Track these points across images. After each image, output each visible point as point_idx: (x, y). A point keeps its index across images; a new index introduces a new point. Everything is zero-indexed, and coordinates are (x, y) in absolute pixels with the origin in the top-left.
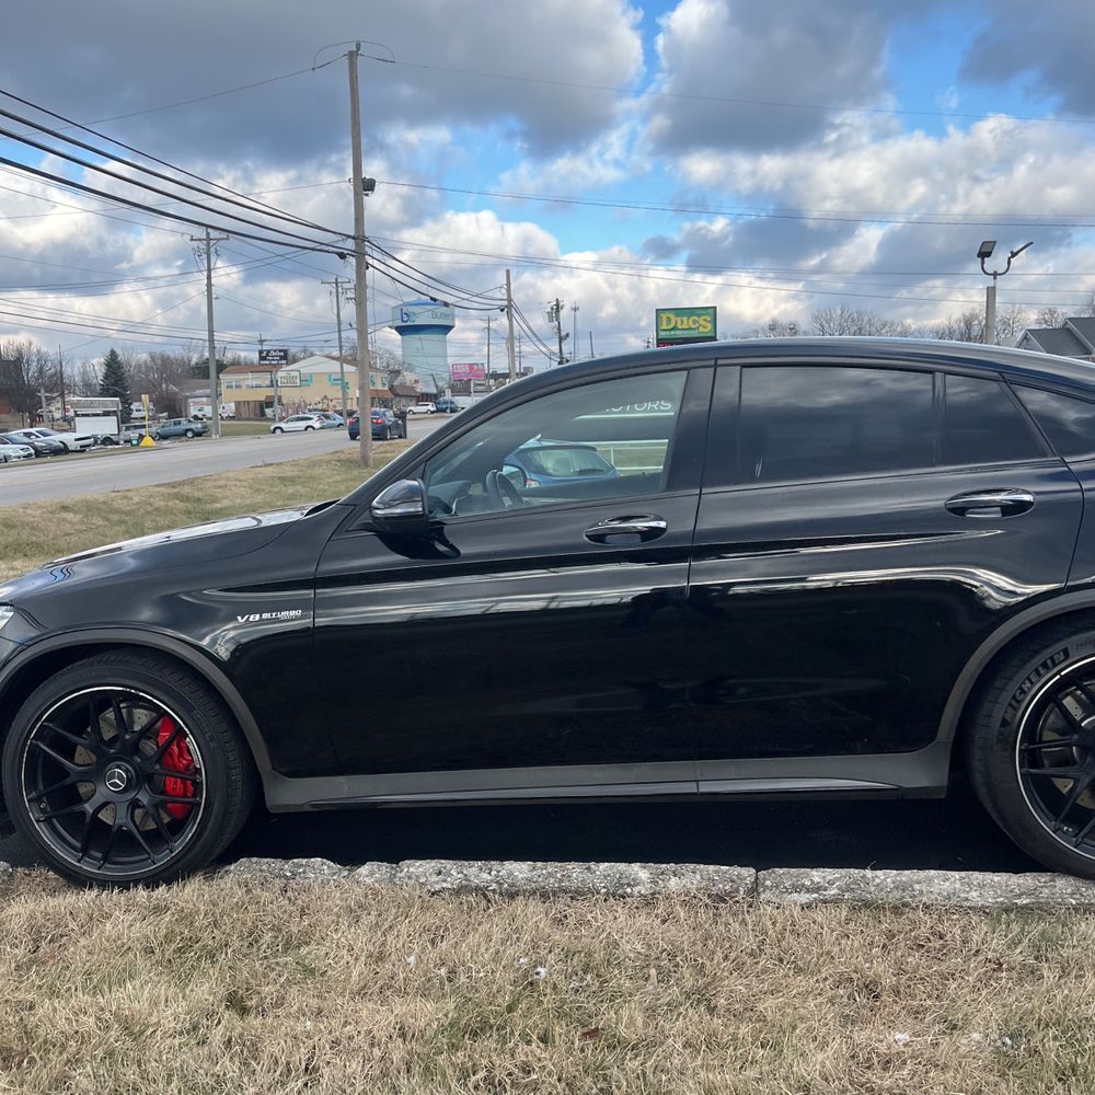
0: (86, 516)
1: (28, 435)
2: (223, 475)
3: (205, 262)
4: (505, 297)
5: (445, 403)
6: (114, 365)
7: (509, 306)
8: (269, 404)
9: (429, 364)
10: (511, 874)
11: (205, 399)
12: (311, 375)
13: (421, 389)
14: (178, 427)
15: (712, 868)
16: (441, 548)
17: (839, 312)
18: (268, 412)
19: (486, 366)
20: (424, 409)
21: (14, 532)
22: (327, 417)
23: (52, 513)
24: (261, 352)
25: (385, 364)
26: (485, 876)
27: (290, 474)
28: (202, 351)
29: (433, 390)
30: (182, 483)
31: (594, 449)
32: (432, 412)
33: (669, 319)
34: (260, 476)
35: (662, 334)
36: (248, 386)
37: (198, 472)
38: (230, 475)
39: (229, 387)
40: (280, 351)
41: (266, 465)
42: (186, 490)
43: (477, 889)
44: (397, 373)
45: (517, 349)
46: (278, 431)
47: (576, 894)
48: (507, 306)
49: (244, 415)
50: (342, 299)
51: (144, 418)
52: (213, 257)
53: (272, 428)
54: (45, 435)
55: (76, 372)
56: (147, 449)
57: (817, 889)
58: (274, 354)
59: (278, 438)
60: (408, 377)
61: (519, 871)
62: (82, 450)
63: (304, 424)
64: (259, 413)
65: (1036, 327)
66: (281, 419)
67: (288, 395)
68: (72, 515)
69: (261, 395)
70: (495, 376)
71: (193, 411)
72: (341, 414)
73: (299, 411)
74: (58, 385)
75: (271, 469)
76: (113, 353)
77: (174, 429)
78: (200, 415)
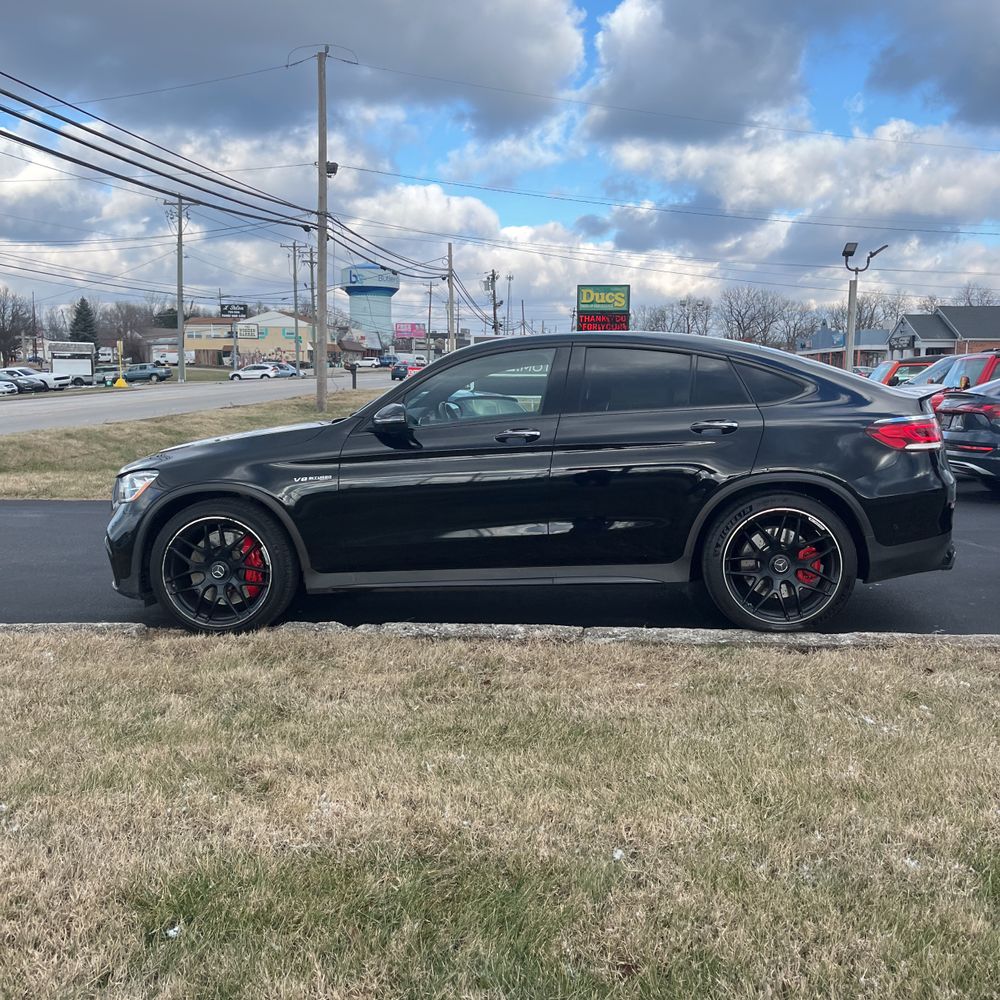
0: (87, 443)
1: (11, 373)
2: (198, 413)
3: (177, 224)
4: (447, 267)
5: (389, 358)
6: (83, 313)
7: (450, 276)
8: (227, 353)
9: (373, 322)
10: (446, 629)
11: (167, 347)
12: (266, 328)
13: (367, 344)
14: (144, 371)
15: (559, 626)
16: (413, 444)
17: (746, 291)
18: (226, 360)
19: (427, 327)
20: (369, 363)
21: (29, 454)
22: (281, 367)
23: (59, 438)
24: (223, 306)
25: (333, 321)
26: (431, 630)
27: (255, 415)
28: (164, 302)
29: (378, 347)
30: (163, 419)
31: (515, 400)
32: (377, 367)
33: (589, 294)
34: (230, 415)
35: (583, 307)
36: (208, 337)
37: (174, 411)
38: (203, 413)
39: (190, 336)
40: (241, 306)
41: (234, 407)
42: (168, 425)
43: (427, 636)
44: (345, 329)
45: (455, 312)
46: (236, 378)
47: (482, 638)
48: (448, 276)
49: (203, 363)
50: (299, 261)
51: (109, 362)
52: (184, 221)
53: (231, 375)
54: (27, 374)
55: (44, 317)
56: (121, 390)
57: (615, 636)
58: (235, 308)
59: (235, 385)
60: (356, 334)
61: (451, 628)
62: (61, 388)
63: (260, 373)
64: (218, 361)
65: (918, 312)
66: (239, 368)
67: (245, 346)
68: (75, 441)
69: (219, 345)
70: (435, 336)
71: (156, 357)
72: (294, 365)
73: (255, 361)
74: (33, 329)
75: (238, 410)
76: (83, 300)
77: (139, 372)
78: (162, 361)
